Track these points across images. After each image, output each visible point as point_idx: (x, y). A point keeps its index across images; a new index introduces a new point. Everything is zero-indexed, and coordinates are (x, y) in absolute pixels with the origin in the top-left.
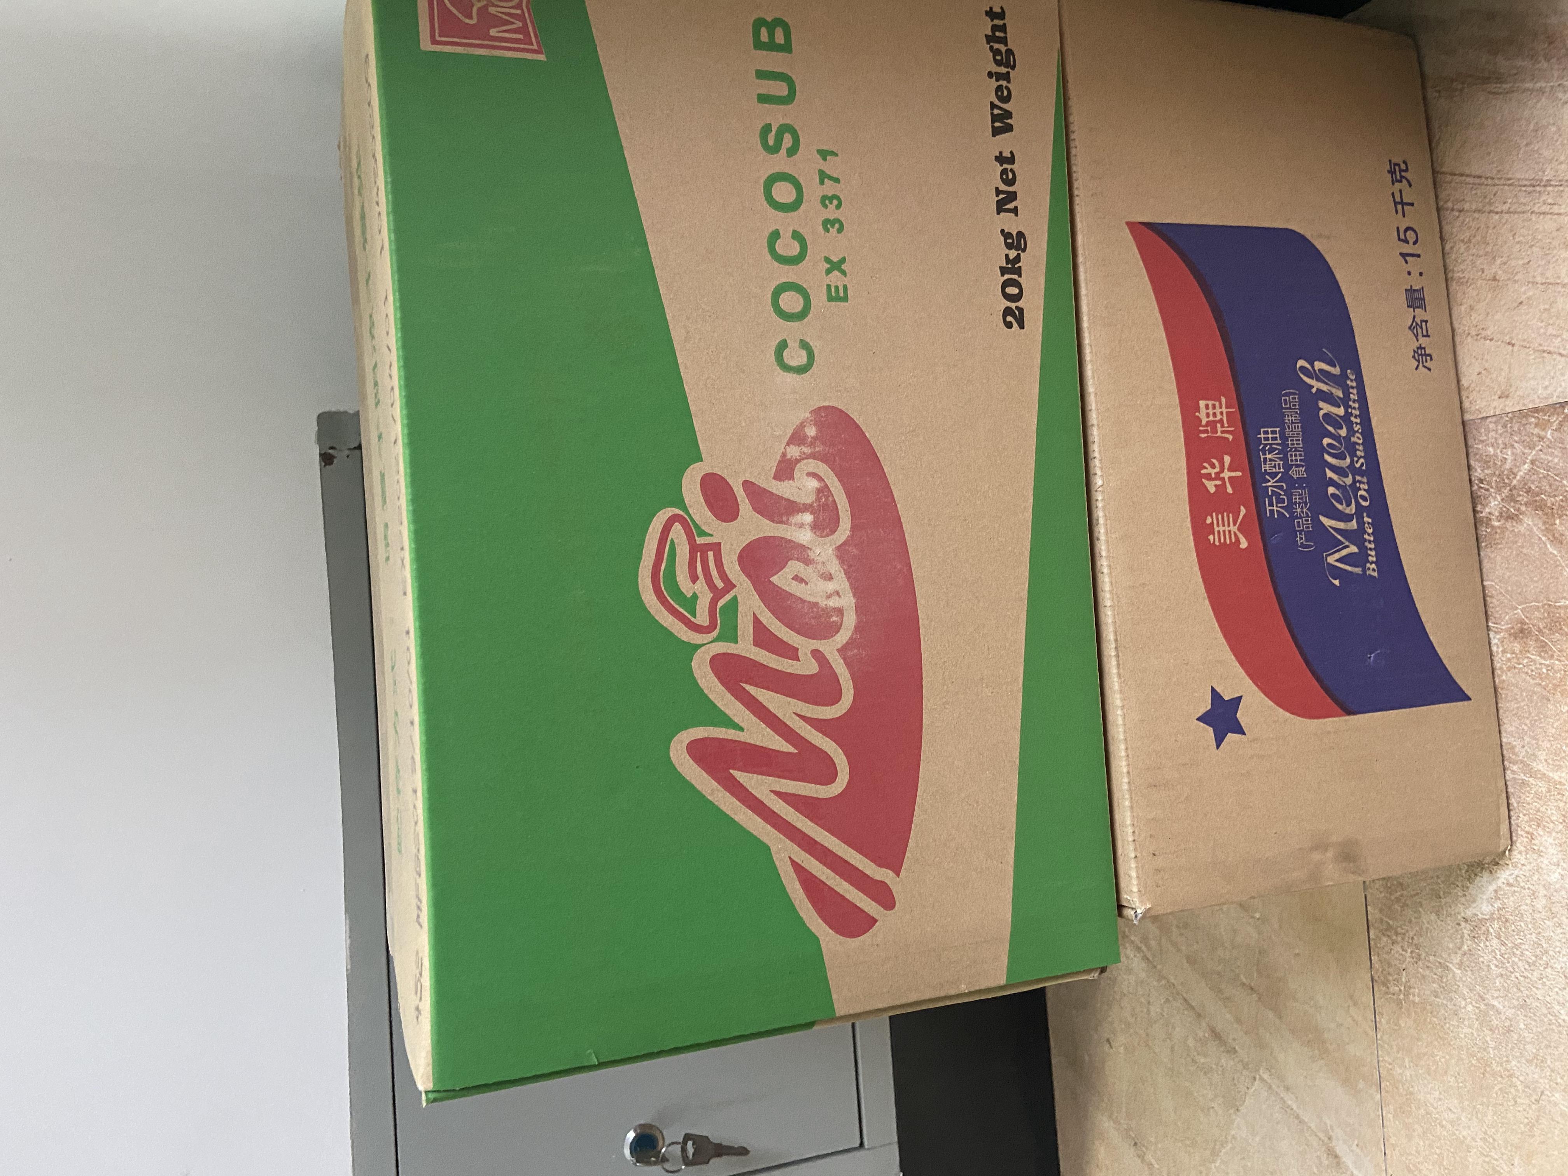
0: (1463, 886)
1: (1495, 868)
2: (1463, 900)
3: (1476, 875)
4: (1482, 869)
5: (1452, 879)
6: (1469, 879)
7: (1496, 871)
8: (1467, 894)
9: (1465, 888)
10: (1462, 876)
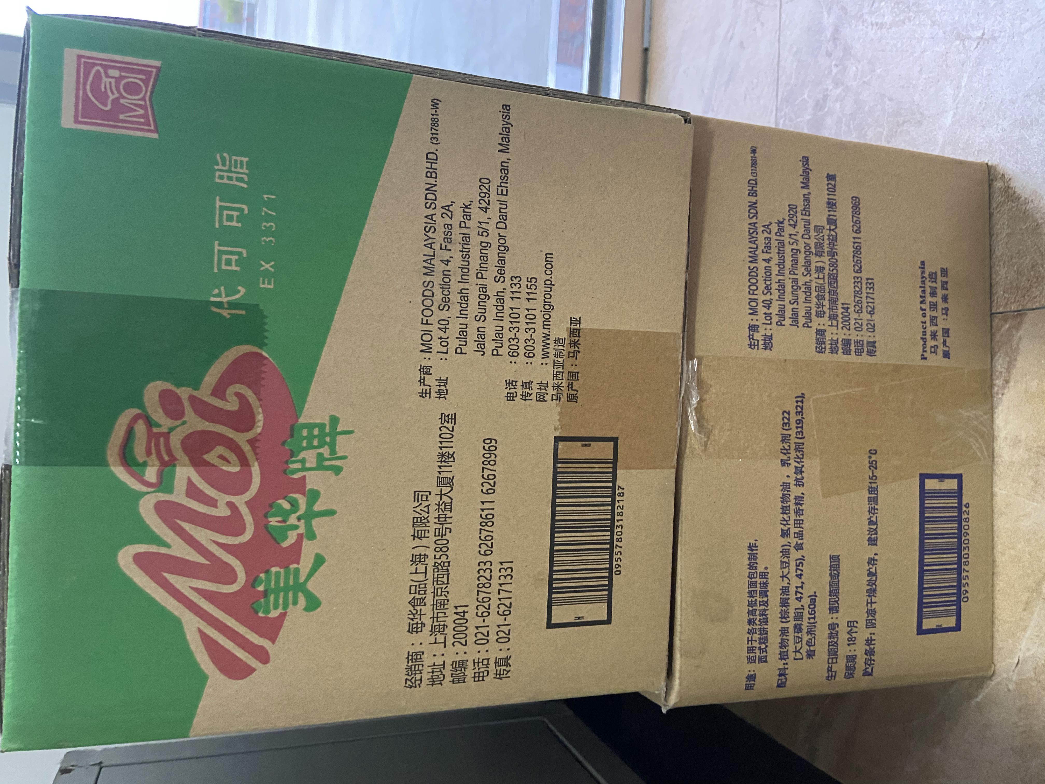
0: (1025, 204)
1: (1006, 177)
2: (1036, 202)
3: (1015, 192)
4: (1008, 187)
5: (1021, 215)
6: (1018, 198)
7: (1009, 175)
8: (1030, 199)
9: (1026, 202)
10: (1018, 205)
